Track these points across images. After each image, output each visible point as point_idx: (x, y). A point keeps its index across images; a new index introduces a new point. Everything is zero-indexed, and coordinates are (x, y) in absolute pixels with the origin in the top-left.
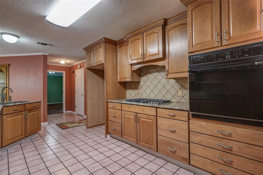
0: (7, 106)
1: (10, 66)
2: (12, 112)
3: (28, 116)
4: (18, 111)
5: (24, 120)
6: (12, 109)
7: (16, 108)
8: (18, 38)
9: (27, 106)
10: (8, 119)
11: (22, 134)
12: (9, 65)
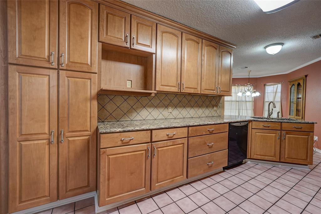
0: (256, 121)
1: (307, 78)
2: (262, 127)
3: (287, 138)
4: (270, 128)
5: (278, 141)
6: (262, 124)
7: (266, 124)
8: (282, 46)
9: (284, 125)
10: (257, 134)
11: (275, 156)
12: (306, 76)
